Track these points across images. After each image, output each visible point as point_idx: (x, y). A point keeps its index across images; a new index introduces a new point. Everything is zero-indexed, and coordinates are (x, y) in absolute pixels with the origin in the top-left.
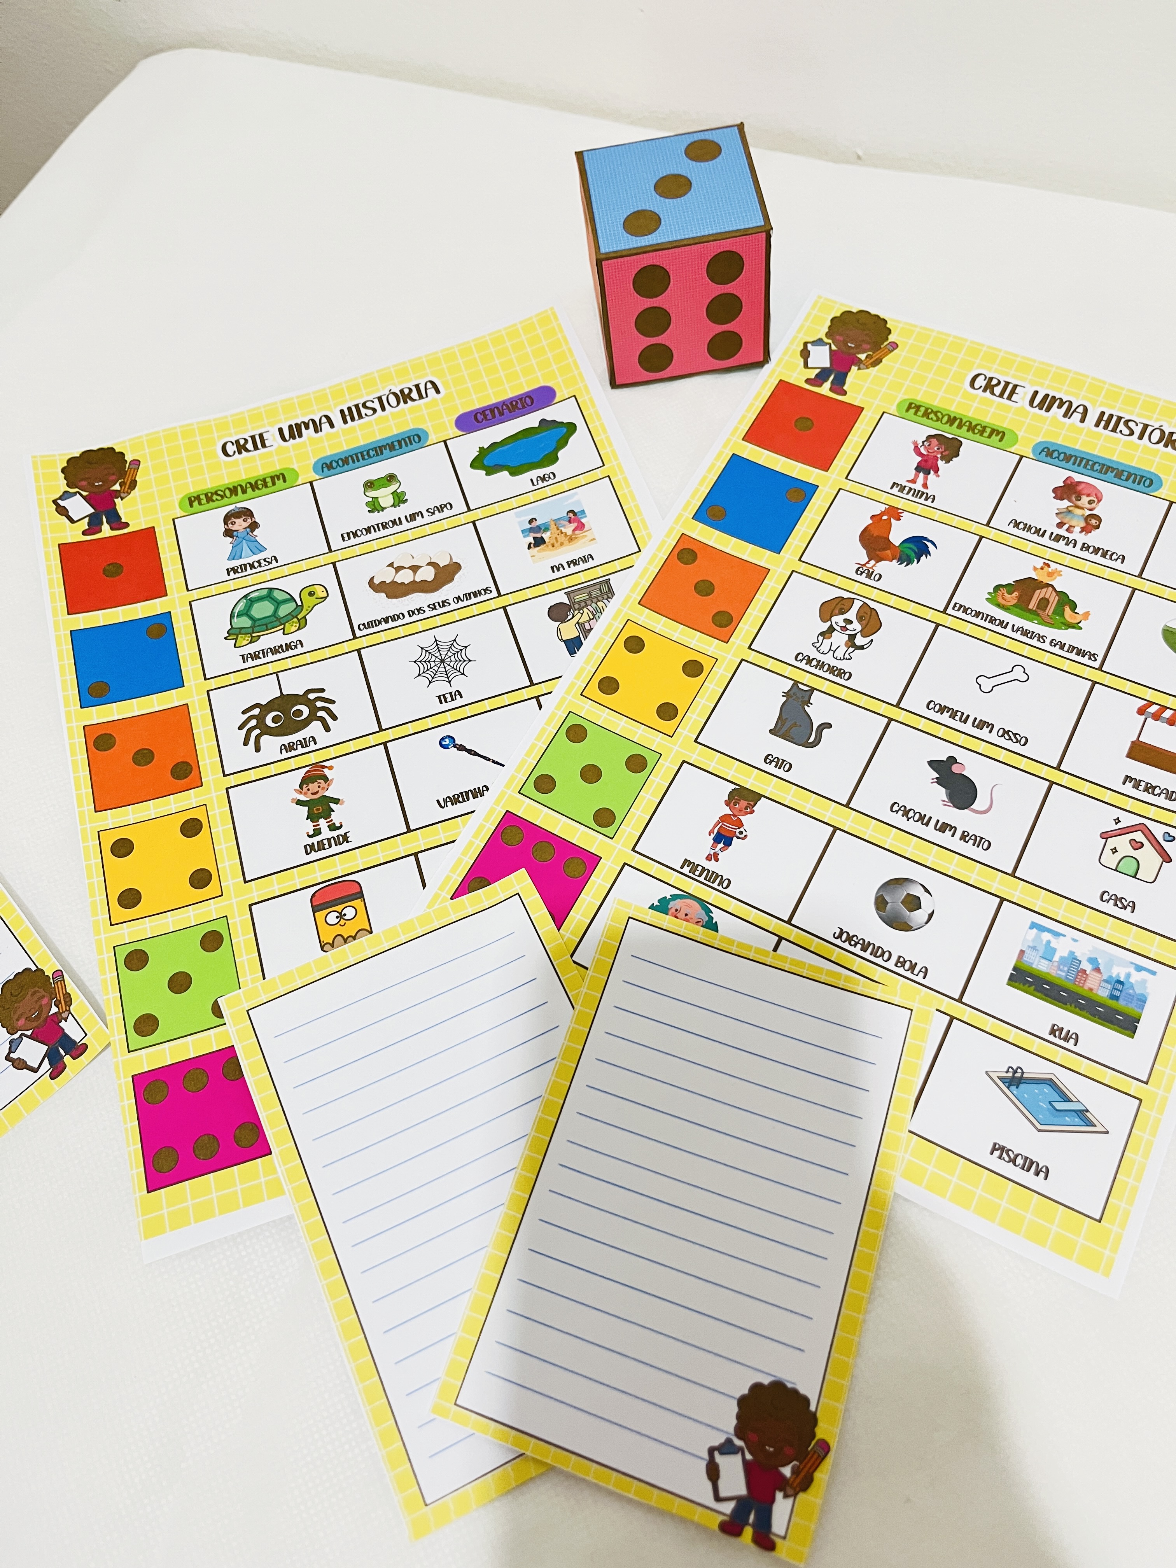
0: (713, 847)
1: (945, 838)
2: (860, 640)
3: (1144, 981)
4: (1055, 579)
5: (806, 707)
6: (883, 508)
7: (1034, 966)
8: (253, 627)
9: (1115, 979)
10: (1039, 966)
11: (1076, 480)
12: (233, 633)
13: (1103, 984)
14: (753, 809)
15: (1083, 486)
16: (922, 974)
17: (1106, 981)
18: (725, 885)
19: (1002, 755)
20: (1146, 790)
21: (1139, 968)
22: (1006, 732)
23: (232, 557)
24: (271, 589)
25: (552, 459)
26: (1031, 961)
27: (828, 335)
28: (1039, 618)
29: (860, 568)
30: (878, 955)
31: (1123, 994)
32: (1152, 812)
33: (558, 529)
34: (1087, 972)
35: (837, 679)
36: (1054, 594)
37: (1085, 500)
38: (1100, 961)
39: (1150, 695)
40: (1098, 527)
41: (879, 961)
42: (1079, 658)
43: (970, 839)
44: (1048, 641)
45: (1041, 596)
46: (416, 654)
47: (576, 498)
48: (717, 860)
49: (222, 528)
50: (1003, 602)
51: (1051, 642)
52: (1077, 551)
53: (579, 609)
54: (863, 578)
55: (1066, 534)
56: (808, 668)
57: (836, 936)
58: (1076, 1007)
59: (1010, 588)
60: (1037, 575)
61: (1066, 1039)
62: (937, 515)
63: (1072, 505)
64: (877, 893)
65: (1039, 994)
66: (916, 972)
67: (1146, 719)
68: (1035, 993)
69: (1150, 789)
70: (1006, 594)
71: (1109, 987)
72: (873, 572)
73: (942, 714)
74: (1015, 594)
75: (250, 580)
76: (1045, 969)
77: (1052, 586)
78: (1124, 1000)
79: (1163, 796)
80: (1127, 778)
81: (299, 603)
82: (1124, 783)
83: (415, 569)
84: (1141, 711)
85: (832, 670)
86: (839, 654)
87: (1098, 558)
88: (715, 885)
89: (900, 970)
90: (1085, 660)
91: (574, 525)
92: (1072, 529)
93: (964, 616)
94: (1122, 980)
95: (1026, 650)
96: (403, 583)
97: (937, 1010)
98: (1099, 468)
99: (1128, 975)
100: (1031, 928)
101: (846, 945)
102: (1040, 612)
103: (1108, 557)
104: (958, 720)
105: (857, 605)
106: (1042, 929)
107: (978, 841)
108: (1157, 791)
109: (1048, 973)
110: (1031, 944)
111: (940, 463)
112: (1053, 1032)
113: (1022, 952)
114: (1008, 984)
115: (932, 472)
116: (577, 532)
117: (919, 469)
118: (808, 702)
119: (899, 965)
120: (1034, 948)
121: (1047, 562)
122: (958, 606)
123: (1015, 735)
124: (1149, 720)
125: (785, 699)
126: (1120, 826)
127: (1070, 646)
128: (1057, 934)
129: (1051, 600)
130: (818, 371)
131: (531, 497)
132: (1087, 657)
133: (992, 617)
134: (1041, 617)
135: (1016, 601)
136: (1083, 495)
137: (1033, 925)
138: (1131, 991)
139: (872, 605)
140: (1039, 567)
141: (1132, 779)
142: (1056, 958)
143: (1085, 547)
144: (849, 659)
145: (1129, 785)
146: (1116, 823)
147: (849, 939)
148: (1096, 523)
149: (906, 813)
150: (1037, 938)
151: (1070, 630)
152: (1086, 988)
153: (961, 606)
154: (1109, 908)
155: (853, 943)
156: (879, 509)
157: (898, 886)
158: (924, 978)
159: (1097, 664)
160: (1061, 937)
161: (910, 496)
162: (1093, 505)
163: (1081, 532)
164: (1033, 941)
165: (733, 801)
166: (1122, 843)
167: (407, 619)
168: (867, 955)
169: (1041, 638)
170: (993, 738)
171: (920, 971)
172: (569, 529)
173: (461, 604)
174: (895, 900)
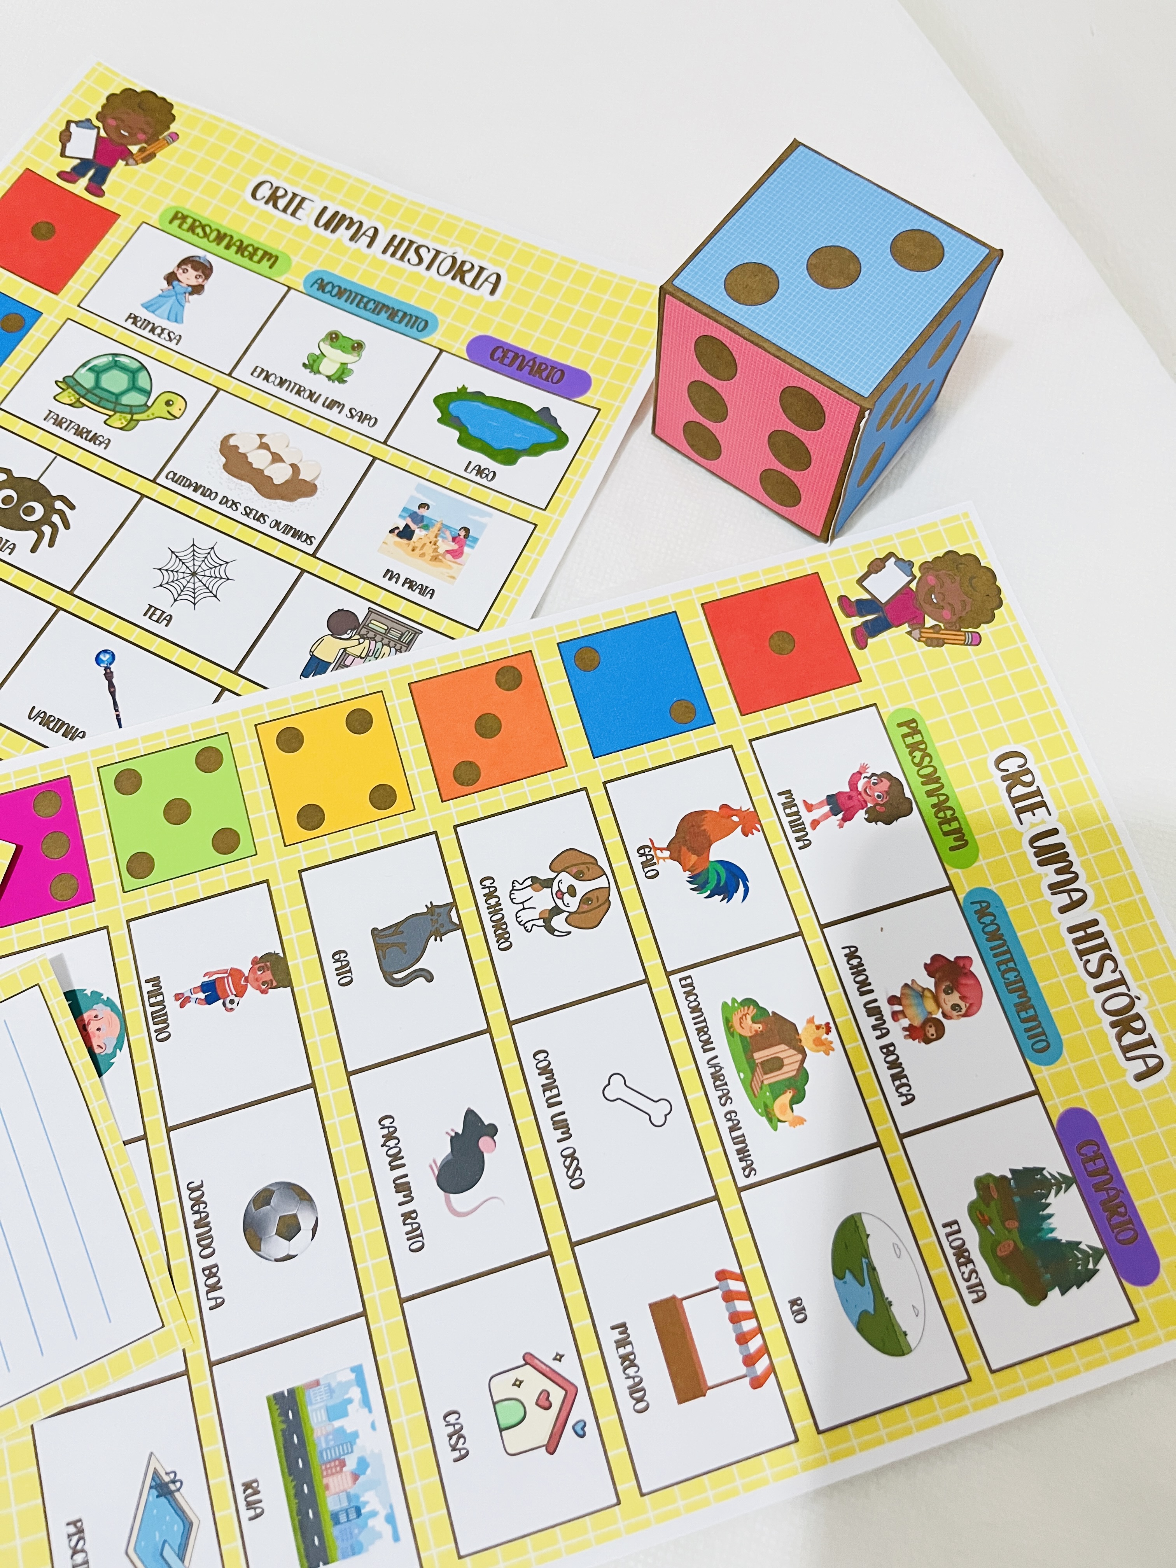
0: (194, 990)
1: (391, 1199)
2: (558, 922)
3: (379, 1535)
4: (819, 1051)
5: (433, 937)
6: (747, 806)
7: (309, 1408)
8: (89, 391)
9: (358, 1505)
10: (314, 1414)
11: (972, 969)
12: (68, 383)
13: (343, 1496)
14: (270, 990)
15: (971, 982)
16: (213, 1303)
17: (349, 1496)
18: (160, 1037)
19: (541, 1176)
20: (623, 1358)
21: (390, 1519)
22: (573, 1157)
23: (147, 306)
24: (143, 367)
25: (509, 457)
26: (314, 1402)
27: (924, 566)
28: (750, 1075)
29: (648, 847)
30: (202, 1243)
31: (348, 1524)
32: (599, 1386)
33: (436, 537)
34: (344, 1469)
35: (492, 939)
36: (797, 1066)
37: (955, 998)
38: (369, 1471)
39: (751, 1269)
40: (928, 1041)
41: (196, 1249)
42: (734, 1158)
43: (412, 1224)
44: (729, 1107)
45: (781, 1055)
46: (182, 546)
47: (484, 520)
48: (182, 1006)
49: (171, 267)
50: (735, 1021)
51: (730, 1112)
52: (874, 1046)
53: (362, 637)
54: (637, 861)
55: (887, 1016)
56: (481, 900)
57: (190, 1186)
58: (294, 1487)
59: (761, 1014)
60: (805, 1029)
61: (249, 1505)
62: (786, 867)
63: (933, 990)
64: (271, 1185)
65: (281, 1440)
66: (211, 1295)
67: (716, 1288)
68: (280, 1434)
69: (628, 1361)
70: (749, 1017)
71: (345, 1504)
72: (655, 864)
73: (540, 1074)
74: (758, 1027)
75: (136, 342)
76: (316, 1421)
77: (805, 1055)
78: (341, 1531)
79: (630, 1382)
80: (622, 1327)
81: (149, 404)
82: (613, 1328)
83: (277, 458)
84: (722, 1275)
85: (500, 926)
86: (525, 916)
87: (885, 1074)
88: (153, 1028)
89: (201, 1278)
90: (738, 1166)
91: (454, 546)
92: (900, 1016)
93: (681, 997)
94: (363, 1511)
95: (695, 1095)
96: (251, 464)
97: (184, 1351)
98: (1012, 979)
99: (374, 1514)
100: (353, 1370)
101: (188, 1204)
102: (759, 1070)
103: (897, 1083)
104: (546, 1097)
105: (602, 882)
106: (360, 1381)
107: (415, 1235)
108: (631, 1371)
109: (312, 1430)
110: (333, 1385)
111: (861, 814)
112: (247, 1486)
113: (317, 1383)
114: (268, 1399)
115: (840, 816)
116: (449, 556)
117: (832, 800)
118: (439, 934)
119: (207, 1272)
120: (331, 1391)
121: (832, 1025)
122: (689, 981)
123: (578, 1168)
124: (718, 1293)
125: (425, 910)
126: (555, 1365)
127: (743, 1135)
128: (366, 1402)
129: (785, 1069)
130: (867, 596)
131: (450, 481)
132: (744, 1164)
133: (706, 1026)
134: (753, 1075)
135: (750, 1035)
136: (959, 992)
137: (358, 1371)
138: (356, 1531)
139: (614, 897)
140: (817, 1022)
141: (625, 1332)
142: (337, 1424)
143: (888, 1050)
144: (527, 931)
145: (616, 1335)
146: (555, 1359)
147: (198, 1201)
148: (933, 1035)
149: (388, 1137)
150: (346, 1386)
151: (764, 1119)
152: (325, 1481)
153: (691, 984)
154: (441, 1432)
155: (196, 1208)
156: (741, 803)
157: (297, 1198)
158: (211, 1309)
159: (742, 1182)
160: (366, 1410)
161: (785, 820)
162: (955, 1013)
163: (905, 1029)
164: (340, 1383)
165: (262, 964)
166: (535, 1383)
167: (215, 505)
168: (193, 1232)
169: (726, 1098)
170: (555, 1150)
171: (216, 1299)
172: (446, 545)
173: (274, 532)
174: (280, 1208)
